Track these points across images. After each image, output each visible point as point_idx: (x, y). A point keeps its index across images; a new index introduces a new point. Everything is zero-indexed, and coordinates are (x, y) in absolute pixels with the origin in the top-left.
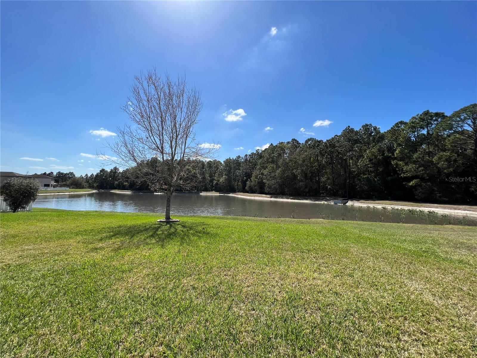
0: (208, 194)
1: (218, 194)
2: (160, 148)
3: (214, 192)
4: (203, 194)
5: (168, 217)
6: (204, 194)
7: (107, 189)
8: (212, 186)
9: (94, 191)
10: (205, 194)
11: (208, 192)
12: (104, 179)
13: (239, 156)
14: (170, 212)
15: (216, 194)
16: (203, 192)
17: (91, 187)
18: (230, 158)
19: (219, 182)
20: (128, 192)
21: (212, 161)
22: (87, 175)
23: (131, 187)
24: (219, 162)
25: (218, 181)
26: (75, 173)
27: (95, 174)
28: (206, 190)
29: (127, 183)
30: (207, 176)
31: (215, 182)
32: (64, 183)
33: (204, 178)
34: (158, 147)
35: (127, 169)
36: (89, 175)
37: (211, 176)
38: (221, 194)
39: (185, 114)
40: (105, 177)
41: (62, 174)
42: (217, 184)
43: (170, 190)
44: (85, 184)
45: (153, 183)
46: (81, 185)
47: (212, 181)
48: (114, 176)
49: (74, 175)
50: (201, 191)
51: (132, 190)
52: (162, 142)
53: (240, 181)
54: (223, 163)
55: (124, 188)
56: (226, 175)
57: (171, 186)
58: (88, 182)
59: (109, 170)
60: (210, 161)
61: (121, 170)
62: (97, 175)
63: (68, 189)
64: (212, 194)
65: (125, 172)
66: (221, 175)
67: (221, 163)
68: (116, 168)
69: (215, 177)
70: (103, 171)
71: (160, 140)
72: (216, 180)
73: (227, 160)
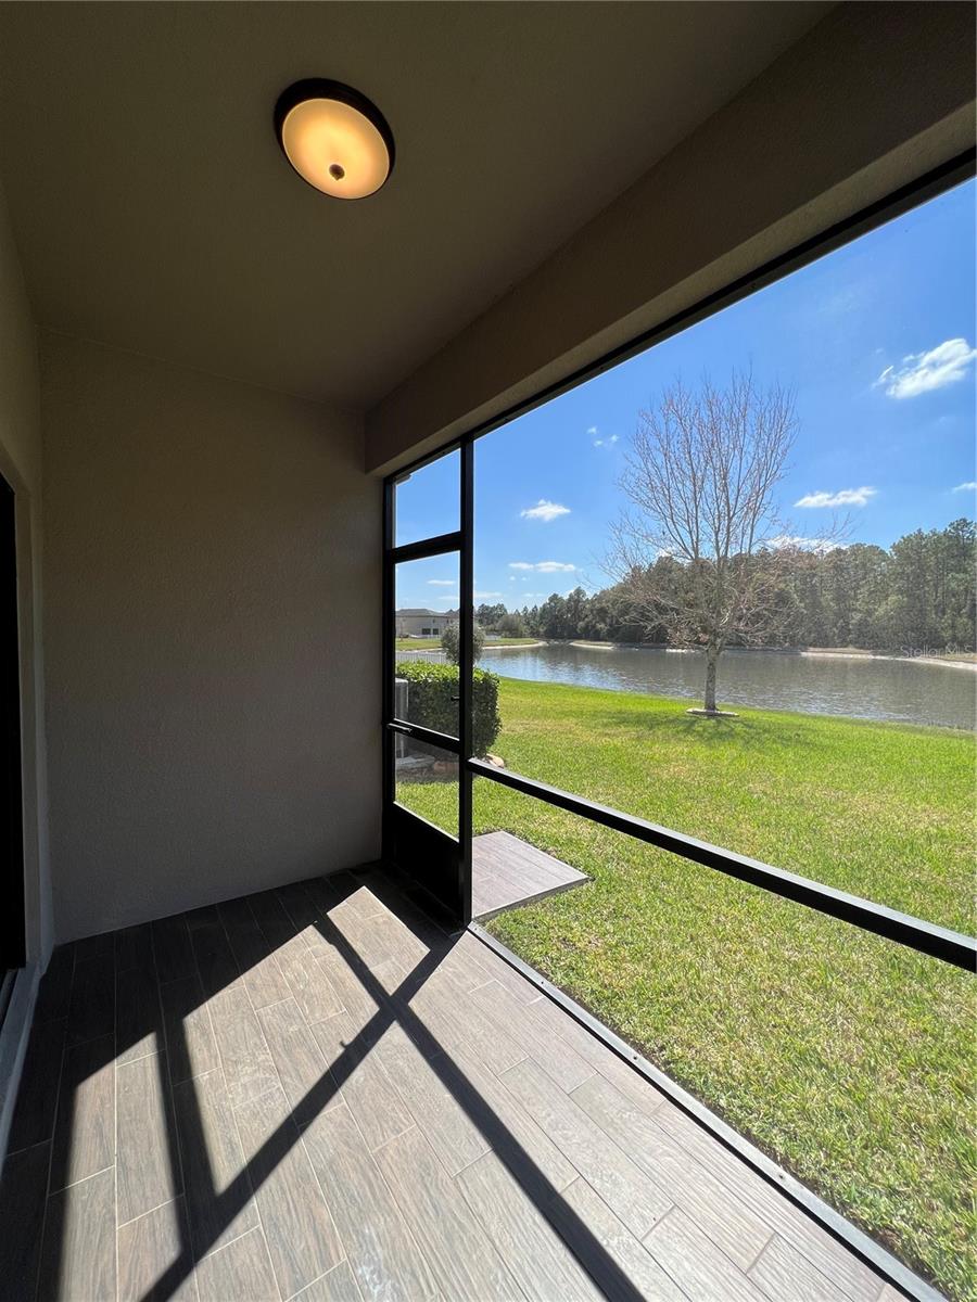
0: (831, 655)
1: (866, 656)
2: (691, 551)
3: (851, 649)
4: (811, 654)
5: (711, 706)
6: (815, 655)
7: (562, 637)
8: (845, 630)
9: (541, 644)
10: (821, 655)
11: (829, 649)
12: (556, 617)
13: (965, 520)
14: (716, 694)
15: (856, 656)
16: (812, 649)
17: (535, 634)
18: (919, 531)
19: (874, 617)
20: (607, 647)
21: (844, 548)
22: (525, 609)
23: (611, 636)
24: (873, 549)
25: (869, 613)
26: (506, 607)
27: (540, 606)
28: (824, 642)
29: (602, 626)
30: (827, 599)
31: (857, 617)
32: (490, 627)
33: (815, 605)
34: (686, 550)
35: (603, 592)
36: (530, 609)
37: (840, 597)
38: (878, 657)
39: (750, 460)
40: (559, 611)
41: (487, 608)
42: (863, 623)
43: (714, 644)
44: (524, 628)
45: (676, 630)
46: (517, 629)
47: (842, 615)
48: (576, 608)
49: (505, 611)
50: (806, 645)
51: (613, 642)
52: (694, 538)
53: (964, 611)
54: (888, 551)
55: (596, 636)
56: (900, 591)
57: (717, 635)
58: (528, 623)
59: (566, 597)
60: (839, 551)
61: (589, 595)
62: (544, 609)
63: (498, 638)
64: (845, 656)
65: (598, 598)
66: (880, 593)
67: (882, 552)
68: (579, 592)
69: (857, 600)
70: (554, 598)
71: (690, 532)
72: (860, 611)
73: (908, 540)
